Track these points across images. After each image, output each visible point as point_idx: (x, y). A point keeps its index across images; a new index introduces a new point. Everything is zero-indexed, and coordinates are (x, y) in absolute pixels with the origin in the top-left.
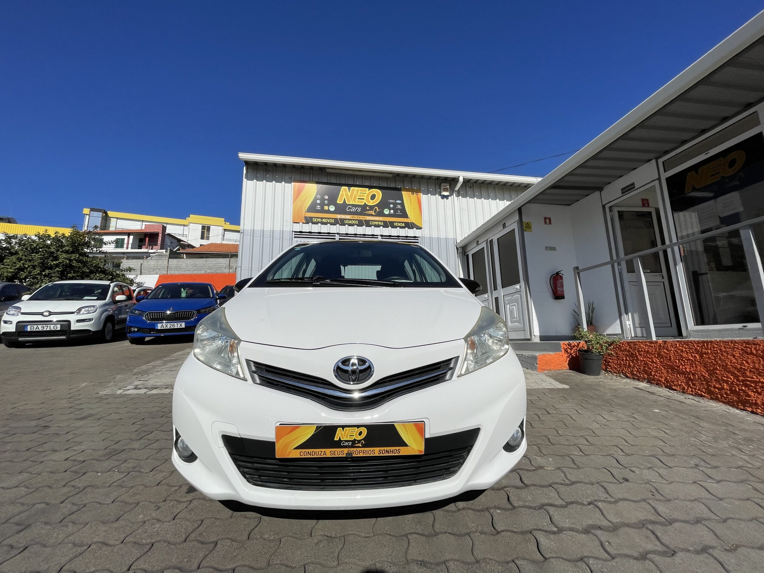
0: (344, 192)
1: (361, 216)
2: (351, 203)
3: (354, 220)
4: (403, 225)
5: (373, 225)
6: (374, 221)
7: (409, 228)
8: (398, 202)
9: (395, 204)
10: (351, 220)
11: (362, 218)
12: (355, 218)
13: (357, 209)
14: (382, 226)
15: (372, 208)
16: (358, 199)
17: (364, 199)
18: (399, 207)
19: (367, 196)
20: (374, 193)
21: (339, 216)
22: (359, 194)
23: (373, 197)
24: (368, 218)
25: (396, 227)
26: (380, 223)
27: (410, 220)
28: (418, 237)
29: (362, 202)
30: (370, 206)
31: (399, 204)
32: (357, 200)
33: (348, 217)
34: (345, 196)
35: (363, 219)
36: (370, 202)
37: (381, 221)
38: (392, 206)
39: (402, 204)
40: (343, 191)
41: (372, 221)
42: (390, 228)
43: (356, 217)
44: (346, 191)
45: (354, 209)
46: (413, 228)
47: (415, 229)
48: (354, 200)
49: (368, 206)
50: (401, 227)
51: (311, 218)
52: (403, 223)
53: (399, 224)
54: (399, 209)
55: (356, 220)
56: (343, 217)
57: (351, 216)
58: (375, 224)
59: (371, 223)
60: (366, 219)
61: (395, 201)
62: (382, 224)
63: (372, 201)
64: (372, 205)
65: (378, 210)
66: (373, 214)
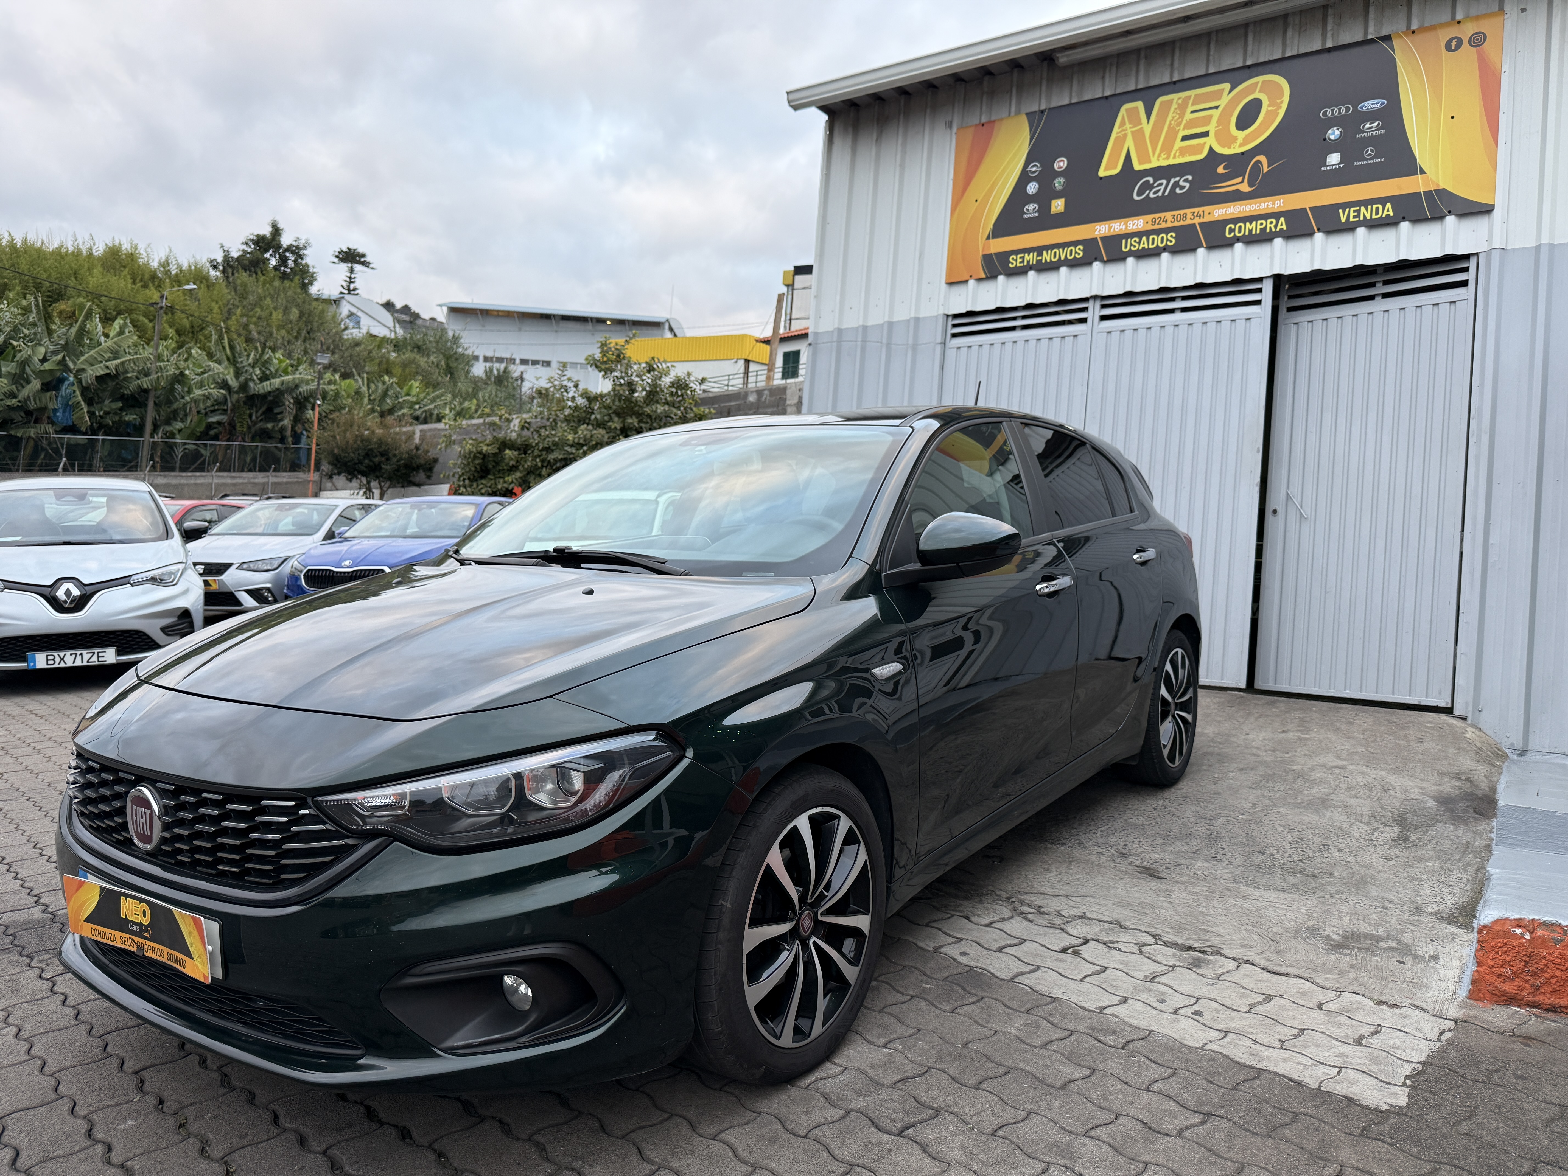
0: (1128, 126)
1: (1188, 211)
2: (1154, 164)
3: (1157, 232)
4: (1389, 210)
5: (1238, 240)
6: (1246, 220)
7: (1418, 219)
8: (1370, 104)
9: (1356, 122)
10: (1147, 233)
11: (1192, 216)
12: (1163, 225)
13: (1176, 184)
14: (1281, 233)
15: (1238, 164)
16: (1185, 138)
17: (1206, 134)
19: (1223, 121)
20: (1256, 95)
21: (1102, 229)
22: (1188, 116)
23: (1247, 117)
24: (1219, 212)
25: (1350, 228)
26: (1270, 225)
27: (1428, 179)
28: (1467, 257)
29: (1199, 149)
30: (1231, 160)
31: (1372, 116)
32: (1179, 144)
33: (1137, 224)
34: (1130, 143)
35: (1197, 221)
36: (1235, 139)
37: (1276, 215)
38: (1334, 134)
40: (1123, 123)
41: (1235, 221)
42: (1319, 236)
43: (1169, 219)
44: (1136, 121)
45: (1162, 188)
46: (1439, 218)
47: (1450, 220)
48: (1167, 148)
49: (1225, 158)
50: (1375, 225)
51: (1004, 256)
52: (1383, 201)
53: (1367, 213)
54: (1371, 141)
55: (1167, 231)
56: (1117, 227)
57: (1150, 217)
58: (1251, 231)
59: (1231, 230)
60: (1207, 219)
61: (1355, 107)
62: (1282, 224)
63: (1241, 135)
64: (1243, 153)
65: (1266, 169)
66: (1245, 188)
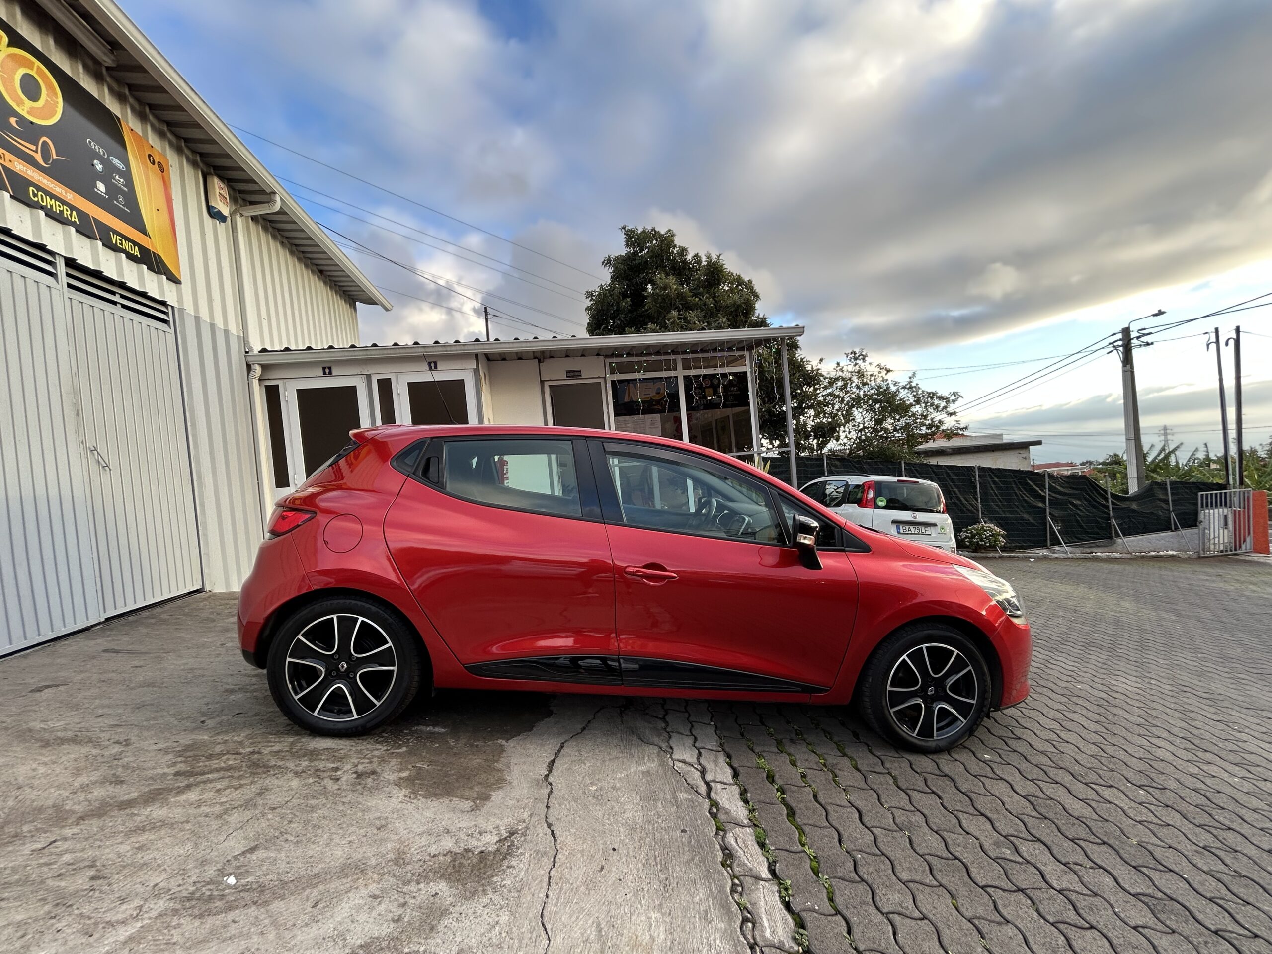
4: (136, 252)
5: (42, 208)
6: (47, 193)
7: (150, 268)
8: (116, 161)
9: (110, 169)
14: (73, 224)
15: (31, 131)
18: (120, 181)
19: (7, 69)
20: (33, 73)
23: (30, 88)
24: (19, 166)
25: (115, 249)
26: (67, 213)
27: (152, 242)
28: (168, 306)
30: (21, 120)
31: (119, 172)
36: (22, 101)
37: (72, 208)
39: (127, 175)
41: (39, 188)
42: (100, 243)
46: (158, 272)
47: (164, 278)
49: (15, 114)
50: (130, 257)
52: (135, 244)
53: (127, 246)
54: (121, 191)
58: (51, 206)
59: (35, 195)
60: (7, 164)
61: (108, 156)
62: (75, 218)
63: (28, 103)
64: (32, 123)
65: (55, 157)
66: (38, 157)
